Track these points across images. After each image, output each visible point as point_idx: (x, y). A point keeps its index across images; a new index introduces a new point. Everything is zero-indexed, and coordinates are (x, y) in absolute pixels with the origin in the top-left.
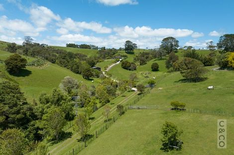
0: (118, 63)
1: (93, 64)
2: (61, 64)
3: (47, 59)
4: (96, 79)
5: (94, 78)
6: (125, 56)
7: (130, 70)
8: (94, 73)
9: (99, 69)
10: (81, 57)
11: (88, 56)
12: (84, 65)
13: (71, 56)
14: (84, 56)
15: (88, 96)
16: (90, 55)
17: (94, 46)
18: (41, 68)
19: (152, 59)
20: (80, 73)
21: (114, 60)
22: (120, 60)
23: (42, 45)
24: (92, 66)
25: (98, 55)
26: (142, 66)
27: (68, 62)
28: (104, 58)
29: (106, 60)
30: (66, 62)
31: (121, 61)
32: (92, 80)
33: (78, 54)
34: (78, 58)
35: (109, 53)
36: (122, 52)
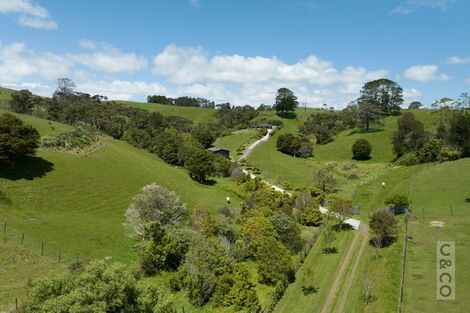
0: (265, 138)
1: (208, 142)
2: (135, 140)
3: (103, 128)
4: (221, 181)
5: (216, 179)
6: (278, 124)
7: (298, 156)
8: (217, 165)
9: (226, 153)
10: (181, 124)
11: (196, 123)
12: (188, 142)
13: (158, 121)
14: (187, 122)
15: (223, 259)
16: (198, 119)
17: (205, 101)
18: (82, 152)
19: (342, 130)
20: (182, 164)
21: (254, 132)
22: (269, 131)
23: (94, 97)
24: (208, 146)
25: (216, 121)
26: (322, 147)
27: (152, 136)
28: (231, 126)
29: (237, 132)
30: (147, 135)
31: (271, 135)
32: (212, 183)
33: (174, 118)
34: (175, 126)
35: (239, 116)
36: (269, 113)
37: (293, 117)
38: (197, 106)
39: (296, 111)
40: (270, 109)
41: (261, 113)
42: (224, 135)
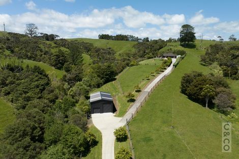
0: (169, 70)
22: (174, 61)
28: (143, 56)
31: (175, 66)
36: (174, 44)
37: (193, 46)
38: (127, 40)
39: (196, 43)
40: (175, 41)
41: (168, 44)
42: (132, 65)
